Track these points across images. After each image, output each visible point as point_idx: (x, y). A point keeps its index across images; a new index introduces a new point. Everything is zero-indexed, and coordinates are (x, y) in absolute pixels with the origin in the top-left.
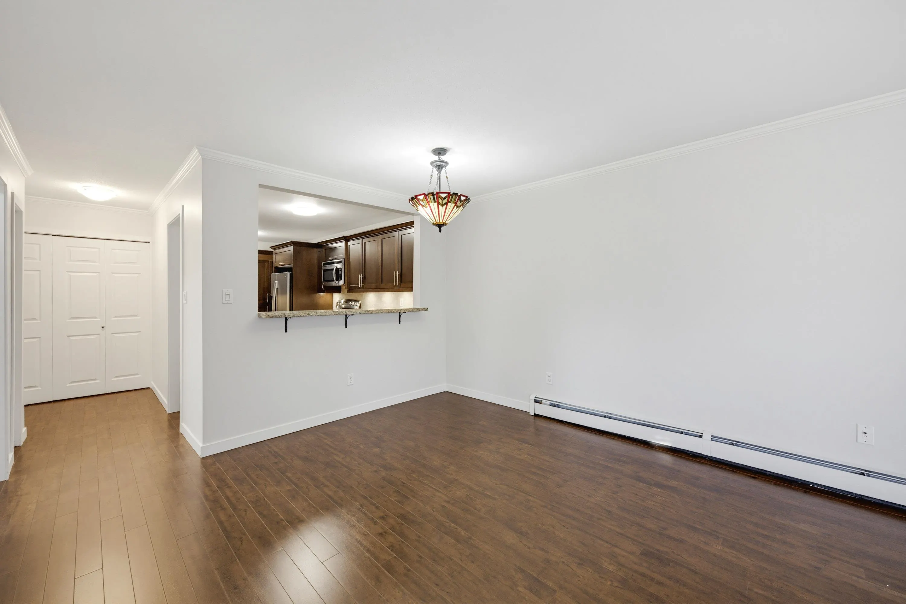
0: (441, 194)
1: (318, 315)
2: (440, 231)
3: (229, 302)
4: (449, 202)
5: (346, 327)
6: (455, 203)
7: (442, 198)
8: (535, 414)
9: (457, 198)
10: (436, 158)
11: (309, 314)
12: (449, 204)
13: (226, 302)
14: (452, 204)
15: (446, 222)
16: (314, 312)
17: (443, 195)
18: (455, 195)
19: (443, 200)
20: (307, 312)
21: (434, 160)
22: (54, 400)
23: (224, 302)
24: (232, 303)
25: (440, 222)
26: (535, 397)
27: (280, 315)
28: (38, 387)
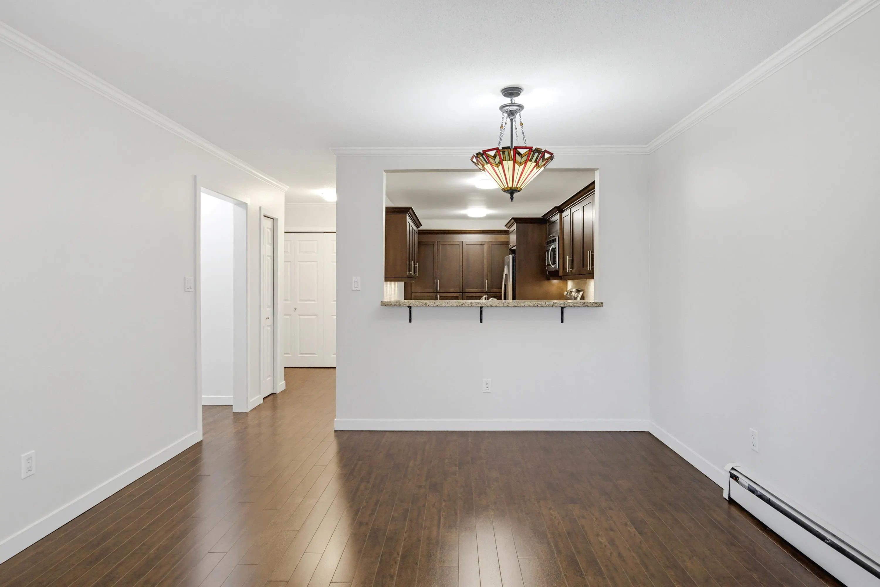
0: (489, 153)
1: (437, 305)
2: (512, 199)
3: (357, 289)
4: (503, 160)
5: (481, 321)
6: (512, 160)
7: (492, 156)
8: (730, 498)
9: (512, 152)
10: (508, 100)
11: (426, 304)
12: (505, 163)
13: (355, 289)
14: (509, 162)
15: (521, 187)
16: (432, 302)
17: (492, 153)
18: (506, 150)
19: (494, 159)
20: (424, 301)
21: (503, 104)
22: (325, 366)
23: (354, 289)
24: (359, 290)
25: (508, 187)
26: (733, 469)
27: (395, 303)
28: (316, 354)
